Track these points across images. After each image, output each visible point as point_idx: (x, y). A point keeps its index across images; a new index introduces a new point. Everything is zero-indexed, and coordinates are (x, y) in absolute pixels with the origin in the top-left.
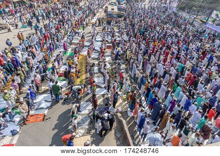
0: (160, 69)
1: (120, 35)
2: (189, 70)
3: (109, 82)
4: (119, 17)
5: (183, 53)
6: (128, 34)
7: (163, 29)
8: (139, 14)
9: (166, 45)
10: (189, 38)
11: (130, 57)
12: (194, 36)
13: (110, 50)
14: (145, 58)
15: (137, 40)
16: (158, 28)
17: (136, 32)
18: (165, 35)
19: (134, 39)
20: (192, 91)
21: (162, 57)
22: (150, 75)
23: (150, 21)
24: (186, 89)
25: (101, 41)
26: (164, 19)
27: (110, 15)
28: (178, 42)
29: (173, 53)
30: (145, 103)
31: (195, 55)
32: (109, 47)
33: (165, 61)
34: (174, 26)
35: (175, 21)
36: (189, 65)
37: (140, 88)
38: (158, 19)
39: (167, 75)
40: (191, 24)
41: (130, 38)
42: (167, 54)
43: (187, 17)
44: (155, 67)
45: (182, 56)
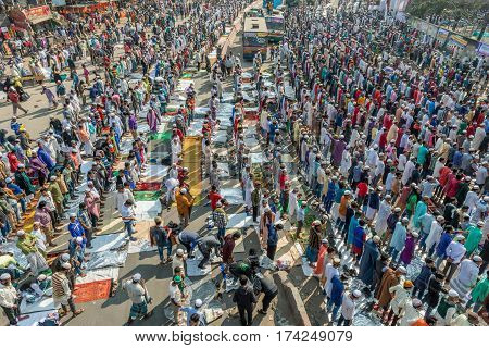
0: (373, 161)
1: (274, 86)
2: (441, 160)
3: (255, 198)
4: (270, 42)
5: (425, 120)
6: (292, 83)
7: (376, 65)
8: (316, 33)
9: (384, 103)
10: (437, 82)
11: (301, 136)
12: (451, 77)
13: (255, 122)
14: (336, 138)
15: (317, 93)
16: (363, 64)
17: (312, 74)
18: (380, 80)
19: (308, 93)
20: (453, 211)
21: (377, 133)
22: (350, 177)
23: (343, 48)
24: (438, 205)
25: (233, 102)
26: (377, 39)
27: (250, 39)
28: (413, 95)
29: (403, 121)
30: (343, 243)
31: (456, 121)
32: (250, 116)
33: (383, 140)
34: (402, 56)
35: (402, 45)
36: (441, 147)
37: (328, 208)
38: (361, 41)
39: (391, 176)
40: (443, 48)
41: (298, 92)
42: (389, 124)
43: (430, 32)
44: (361, 157)
45: (423, 128)
